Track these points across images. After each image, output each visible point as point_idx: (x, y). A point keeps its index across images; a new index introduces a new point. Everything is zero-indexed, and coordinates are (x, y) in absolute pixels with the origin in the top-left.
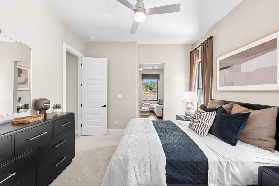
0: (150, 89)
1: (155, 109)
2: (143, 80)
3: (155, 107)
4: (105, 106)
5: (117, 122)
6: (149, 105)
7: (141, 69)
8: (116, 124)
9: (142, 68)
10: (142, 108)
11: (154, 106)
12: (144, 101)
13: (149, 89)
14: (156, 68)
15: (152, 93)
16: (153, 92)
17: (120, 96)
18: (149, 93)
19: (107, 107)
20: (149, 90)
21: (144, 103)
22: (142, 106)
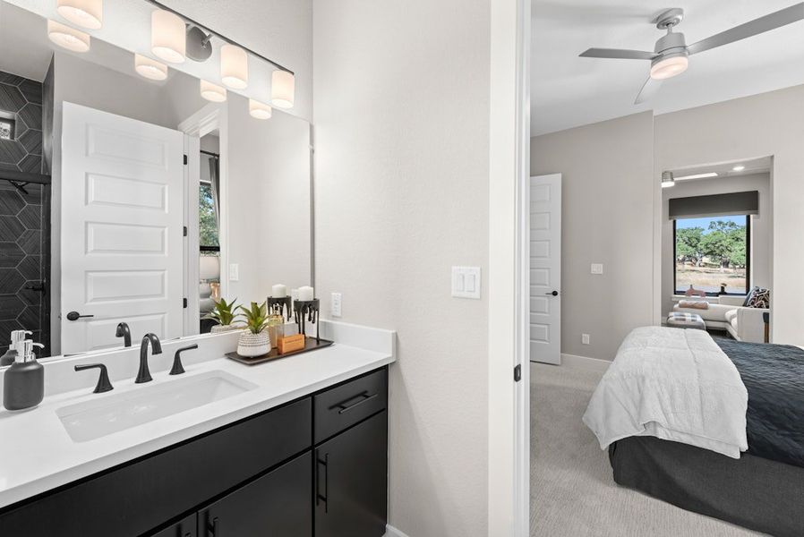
0: (711, 253)
1: (734, 322)
2: (675, 222)
3: (732, 317)
4: (555, 293)
5: (586, 339)
6: (705, 308)
7: (669, 184)
8: (584, 342)
9: (672, 180)
10: (672, 314)
11: (728, 314)
12: (682, 293)
13: (706, 254)
14: (739, 169)
15: (722, 269)
16: (726, 264)
17: (597, 269)
18: (708, 269)
19: (559, 296)
20: (706, 259)
21: (680, 302)
22: (673, 310)
